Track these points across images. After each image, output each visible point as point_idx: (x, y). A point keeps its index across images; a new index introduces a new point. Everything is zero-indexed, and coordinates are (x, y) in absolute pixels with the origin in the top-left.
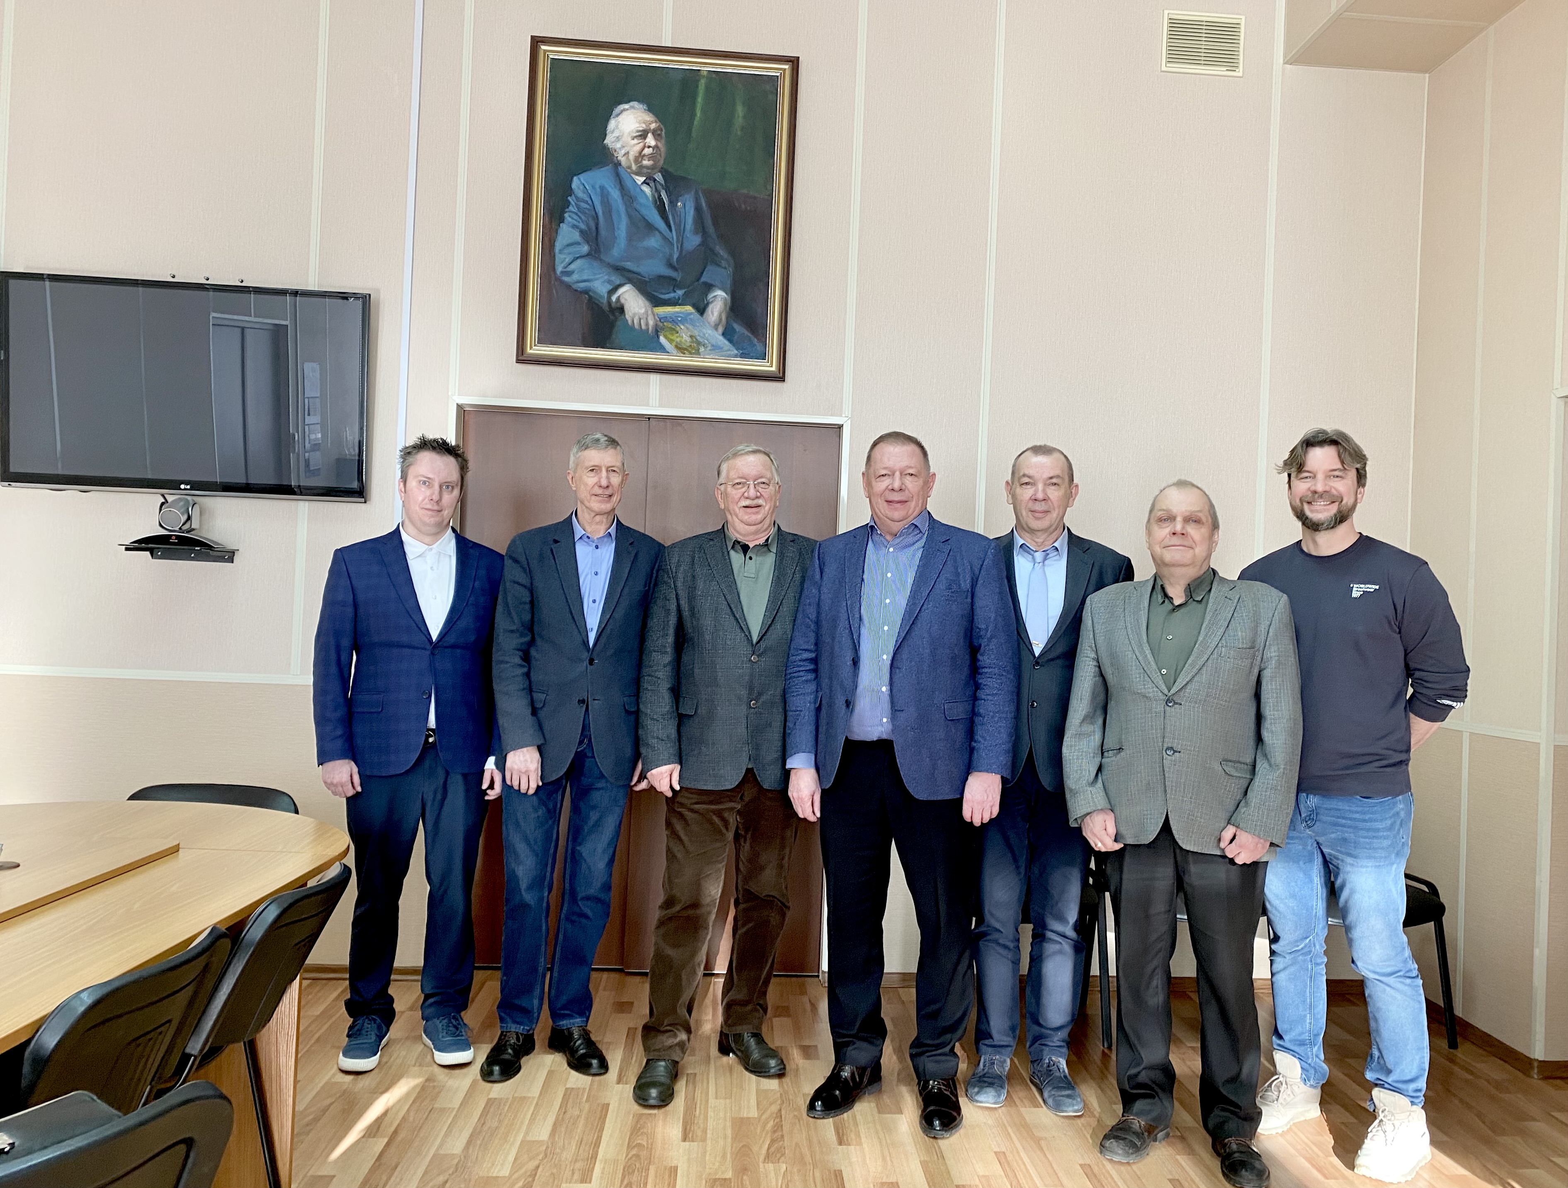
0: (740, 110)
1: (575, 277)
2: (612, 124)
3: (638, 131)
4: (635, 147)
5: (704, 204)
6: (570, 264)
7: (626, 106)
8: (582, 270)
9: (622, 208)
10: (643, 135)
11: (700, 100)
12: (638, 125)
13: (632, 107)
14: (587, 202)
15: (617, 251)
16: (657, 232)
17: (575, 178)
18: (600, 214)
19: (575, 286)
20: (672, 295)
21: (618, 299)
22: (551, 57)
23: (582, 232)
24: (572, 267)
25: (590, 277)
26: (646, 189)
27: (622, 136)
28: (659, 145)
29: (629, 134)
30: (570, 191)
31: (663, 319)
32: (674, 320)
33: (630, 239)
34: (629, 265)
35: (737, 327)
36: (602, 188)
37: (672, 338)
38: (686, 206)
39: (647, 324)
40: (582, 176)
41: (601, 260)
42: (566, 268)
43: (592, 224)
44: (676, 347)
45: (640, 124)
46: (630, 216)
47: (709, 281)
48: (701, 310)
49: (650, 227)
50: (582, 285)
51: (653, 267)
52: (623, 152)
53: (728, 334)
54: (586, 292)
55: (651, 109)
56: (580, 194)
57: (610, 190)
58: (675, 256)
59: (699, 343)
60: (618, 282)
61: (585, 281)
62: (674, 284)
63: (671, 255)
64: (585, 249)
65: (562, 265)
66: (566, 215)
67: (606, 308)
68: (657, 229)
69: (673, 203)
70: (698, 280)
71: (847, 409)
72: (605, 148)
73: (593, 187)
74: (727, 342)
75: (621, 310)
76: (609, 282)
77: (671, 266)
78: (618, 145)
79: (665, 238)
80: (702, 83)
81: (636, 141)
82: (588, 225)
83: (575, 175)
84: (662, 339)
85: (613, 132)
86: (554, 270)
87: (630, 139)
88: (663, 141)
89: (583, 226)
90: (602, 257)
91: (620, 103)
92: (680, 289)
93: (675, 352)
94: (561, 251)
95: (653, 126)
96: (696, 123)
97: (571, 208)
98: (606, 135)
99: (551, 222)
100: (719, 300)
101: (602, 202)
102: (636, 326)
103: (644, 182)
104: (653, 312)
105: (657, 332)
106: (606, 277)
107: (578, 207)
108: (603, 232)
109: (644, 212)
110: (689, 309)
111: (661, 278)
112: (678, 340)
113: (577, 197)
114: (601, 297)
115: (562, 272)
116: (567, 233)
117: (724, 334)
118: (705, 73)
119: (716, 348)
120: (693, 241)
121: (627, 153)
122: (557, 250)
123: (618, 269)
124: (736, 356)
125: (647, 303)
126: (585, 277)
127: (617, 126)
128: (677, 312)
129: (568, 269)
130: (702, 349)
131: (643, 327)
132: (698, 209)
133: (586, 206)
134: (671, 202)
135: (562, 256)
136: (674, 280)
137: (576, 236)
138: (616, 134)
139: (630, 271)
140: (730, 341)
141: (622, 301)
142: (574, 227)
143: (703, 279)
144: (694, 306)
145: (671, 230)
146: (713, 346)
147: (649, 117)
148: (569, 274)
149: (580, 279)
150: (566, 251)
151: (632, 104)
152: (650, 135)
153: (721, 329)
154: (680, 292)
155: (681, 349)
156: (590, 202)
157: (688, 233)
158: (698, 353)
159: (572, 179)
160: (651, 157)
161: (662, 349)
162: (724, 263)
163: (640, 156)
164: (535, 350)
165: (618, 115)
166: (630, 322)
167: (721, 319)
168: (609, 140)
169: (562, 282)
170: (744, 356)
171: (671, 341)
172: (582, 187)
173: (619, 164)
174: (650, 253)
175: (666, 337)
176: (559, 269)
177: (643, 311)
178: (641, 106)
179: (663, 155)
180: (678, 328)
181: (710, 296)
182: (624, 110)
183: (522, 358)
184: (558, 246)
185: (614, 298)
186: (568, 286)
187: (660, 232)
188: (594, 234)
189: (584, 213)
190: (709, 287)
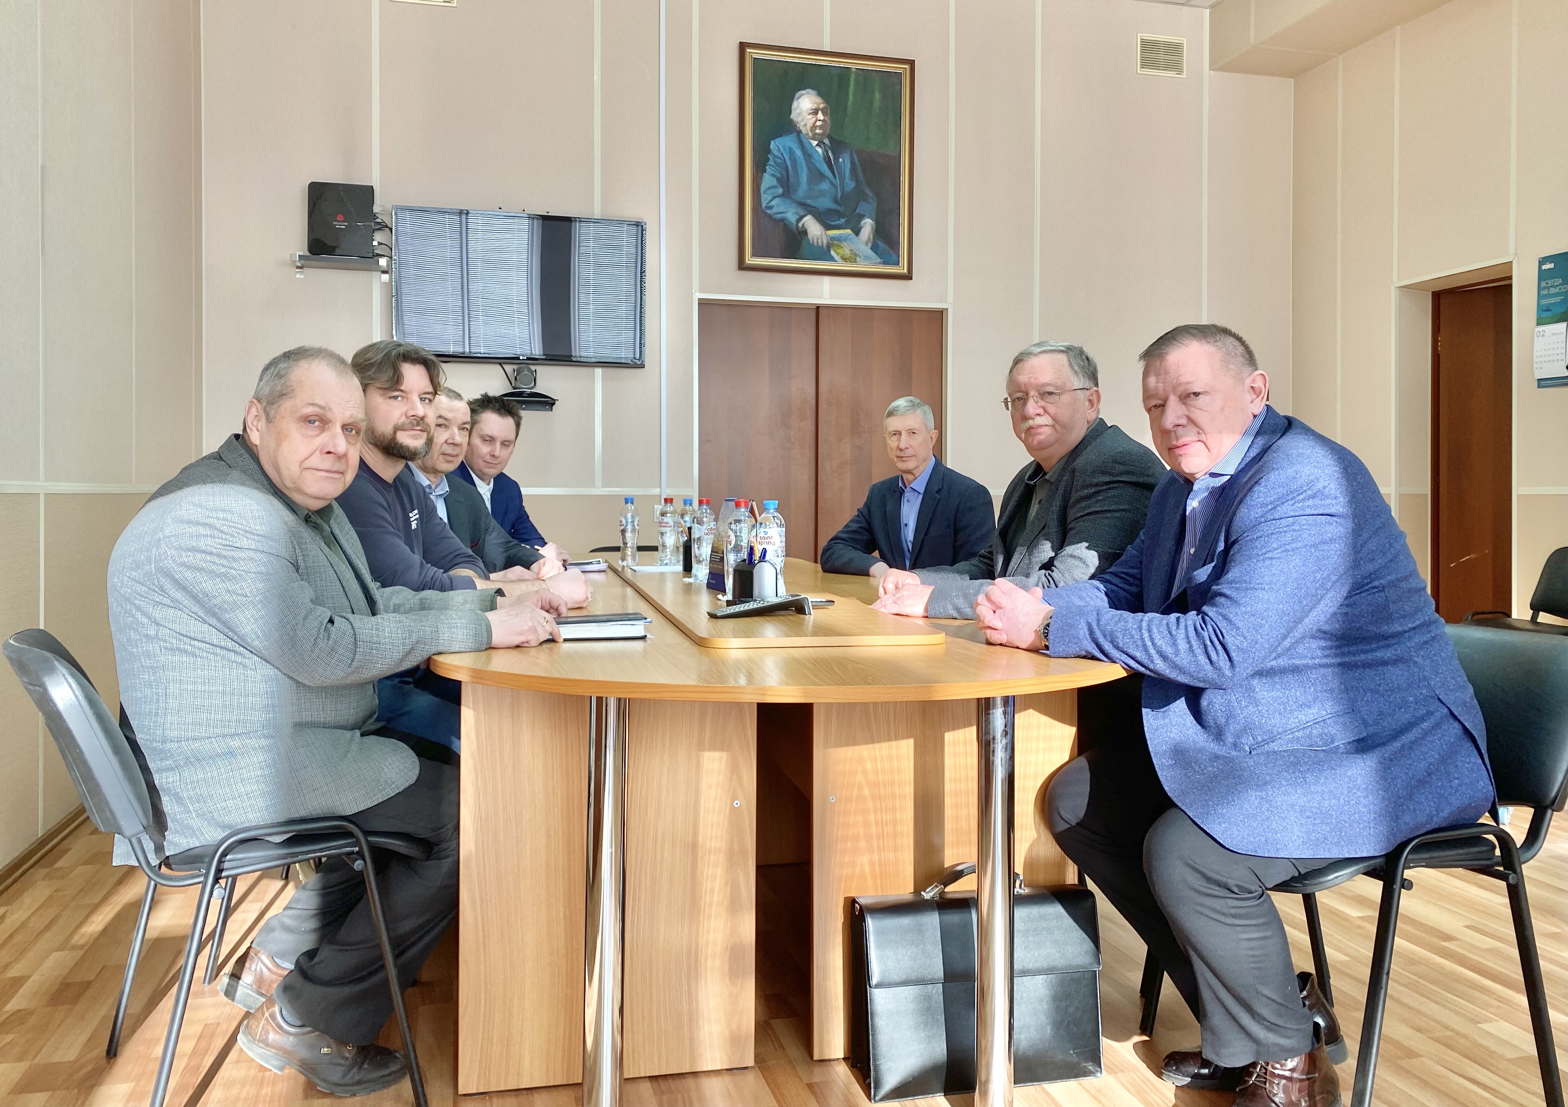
0: (877, 96)
1: (774, 210)
2: (795, 104)
3: (812, 110)
4: (810, 120)
5: (856, 160)
6: (771, 201)
7: (804, 92)
8: (778, 205)
9: (803, 162)
10: (815, 112)
11: (851, 88)
12: (811, 105)
13: (808, 93)
14: (780, 158)
15: (801, 192)
16: (827, 180)
17: (772, 142)
18: (789, 167)
19: (774, 217)
20: (837, 222)
21: (803, 225)
22: (755, 56)
23: (778, 180)
24: (773, 203)
25: (785, 210)
26: (819, 150)
27: (802, 113)
28: (826, 119)
29: (806, 111)
30: (769, 151)
31: (832, 238)
32: (839, 239)
33: (810, 183)
34: (809, 202)
35: (880, 243)
36: (790, 149)
37: (839, 251)
38: (845, 161)
39: (822, 242)
40: (777, 140)
41: (791, 198)
42: (768, 204)
43: (784, 173)
44: (841, 257)
45: (813, 104)
46: (809, 169)
47: (862, 213)
48: (857, 232)
49: (822, 176)
50: (779, 216)
51: (826, 203)
52: (803, 124)
53: (874, 248)
54: (782, 220)
55: (820, 94)
56: (776, 153)
57: (795, 149)
58: (839, 195)
59: (856, 255)
60: (802, 214)
61: (780, 213)
62: (840, 215)
63: (836, 196)
64: (780, 191)
65: (766, 202)
66: (767, 167)
67: (795, 232)
68: (827, 177)
69: (836, 159)
70: (854, 212)
71: (950, 299)
72: (791, 121)
73: (784, 147)
74: (874, 254)
75: (805, 232)
76: (796, 213)
77: (836, 202)
78: (800, 119)
79: (832, 183)
80: (853, 78)
81: (810, 116)
82: (782, 175)
83: (773, 139)
84: (832, 253)
85: (796, 109)
86: (761, 205)
87: (807, 114)
88: (829, 116)
89: (779, 175)
90: (793, 197)
91: (800, 90)
92: (843, 218)
93: (840, 261)
94: (765, 192)
95: (822, 106)
96: (850, 103)
97: (770, 162)
98: (791, 112)
99: (757, 171)
100: (868, 225)
101: (790, 158)
102: (815, 244)
103: (817, 145)
104: (826, 234)
105: (829, 247)
106: (795, 210)
107: (775, 162)
108: (791, 179)
109: (818, 165)
110: (849, 231)
111: (829, 210)
112: (843, 252)
113: (773, 155)
114: (792, 224)
115: (766, 207)
116: (768, 180)
117: (871, 249)
118: (854, 70)
119: (867, 258)
120: (850, 185)
121: (806, 125)
122: (762, 192)
123: (802, 204)
124: (880, 263)
125: (822, 228)
126: (781, 210)
127: (798, 106)
128: (842, 234)
129: (770, 205)
130: (858, 259)
131: (820, 244)
132: (853, 164)
133: (778, 160)
134: (835, 159)
135: (766, 196)
136: (839, 211)
137: (774, 182)
138: (798, 111)
139: (809, 206)
140: (876, 253)
141: (806, 226)
142: (773, 175)
143: (857, 211)
144: (852, 230)
145: (835, 178)
146: (865, 256)
147: (819, 100)
148: (771, 208)
149: (778, 211)
150: (768, 192)
151: (807, 90)
152: (820, 112)
153: (870, 245)
154: (843, 220)
155: (845, 259)
156: (782, 158)
157: (847, 180)
158: (855, 261)
159: (770, 143)
160: (821, 127)
161: (832, 259)
162: (870, 201)
163: (814, 127)
164: (750, 260)
165: (798, 98)
166: (811, 241)
167: (869, 238)
168: (793, 116)
169: (766, 213)
170: (885, 263)
171: (838, 254)
172: (777, 148)
173: (800, 132)
174: (822, 193)
175: (834, 251)
176: (764, 205)
177: (819, 233)
178: (813, 92)
179: (829, 127)
180: (842, 245)
181: (863, 222)
182: (803, 95)
183: (742, 266)
184: (763, 188)
185: (800, 225)
186: (770, 216)
187: (829, 179)
188: (786, 179)
189: (779, 166)
190: (861, 217)
